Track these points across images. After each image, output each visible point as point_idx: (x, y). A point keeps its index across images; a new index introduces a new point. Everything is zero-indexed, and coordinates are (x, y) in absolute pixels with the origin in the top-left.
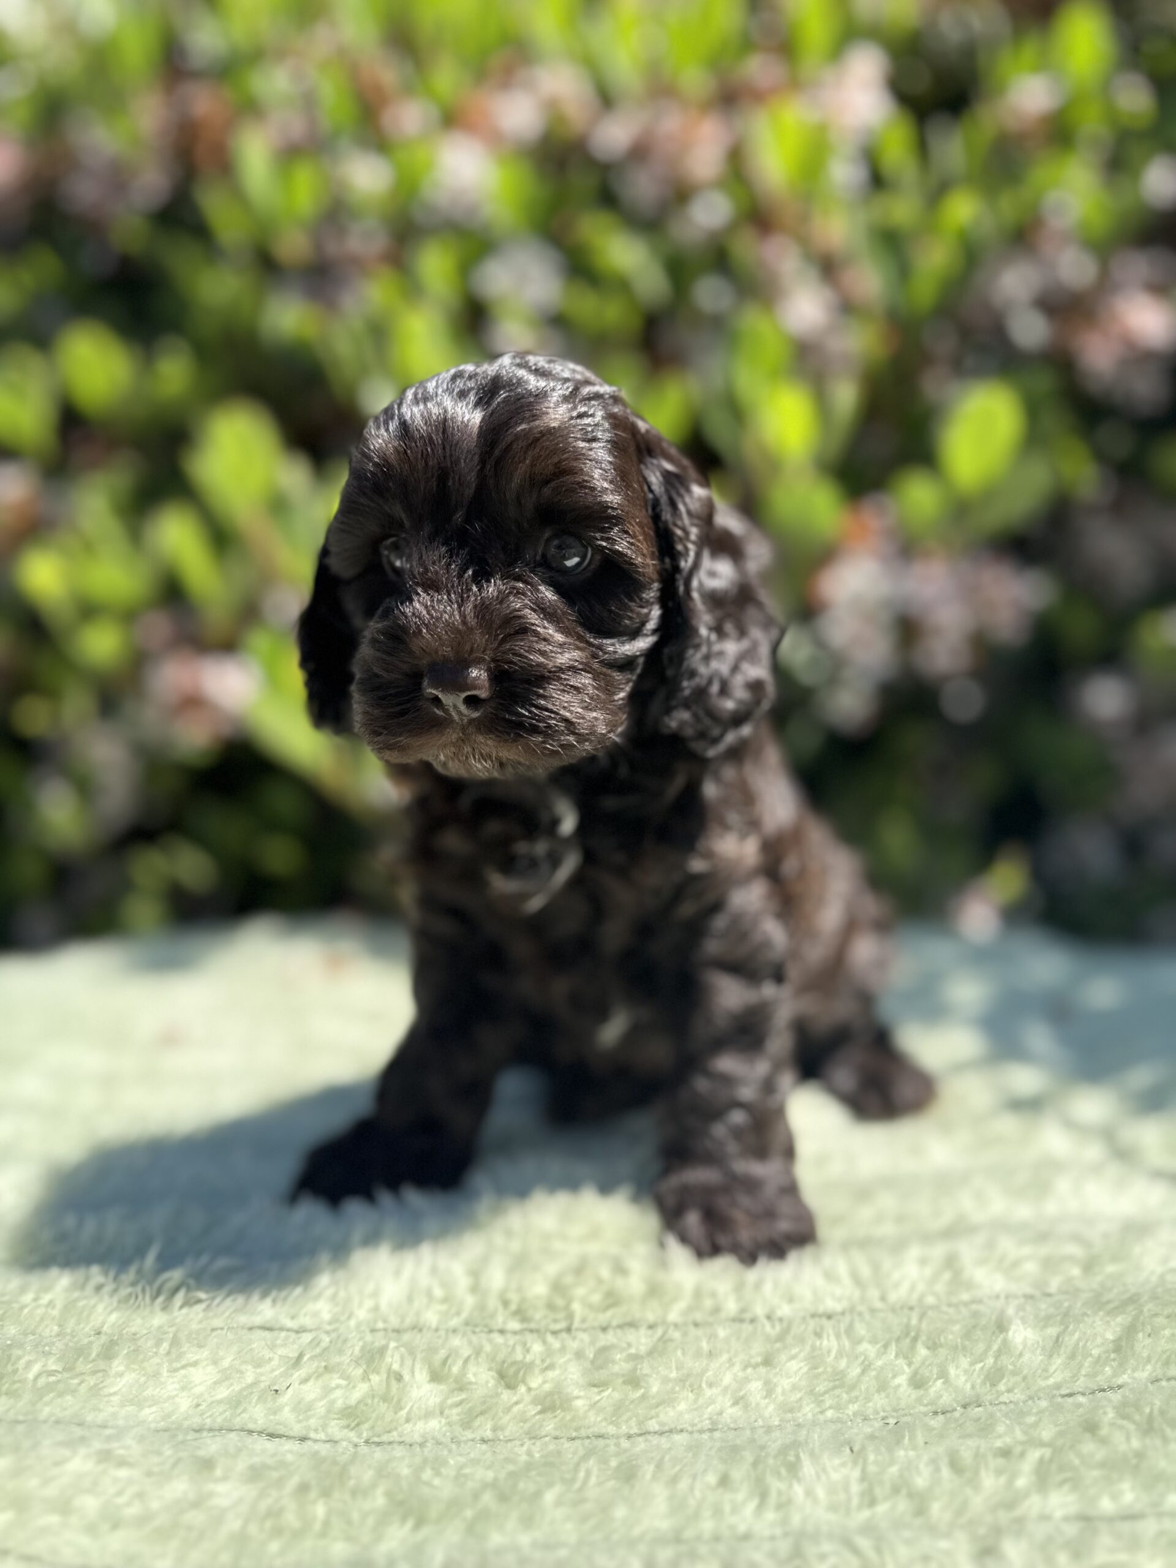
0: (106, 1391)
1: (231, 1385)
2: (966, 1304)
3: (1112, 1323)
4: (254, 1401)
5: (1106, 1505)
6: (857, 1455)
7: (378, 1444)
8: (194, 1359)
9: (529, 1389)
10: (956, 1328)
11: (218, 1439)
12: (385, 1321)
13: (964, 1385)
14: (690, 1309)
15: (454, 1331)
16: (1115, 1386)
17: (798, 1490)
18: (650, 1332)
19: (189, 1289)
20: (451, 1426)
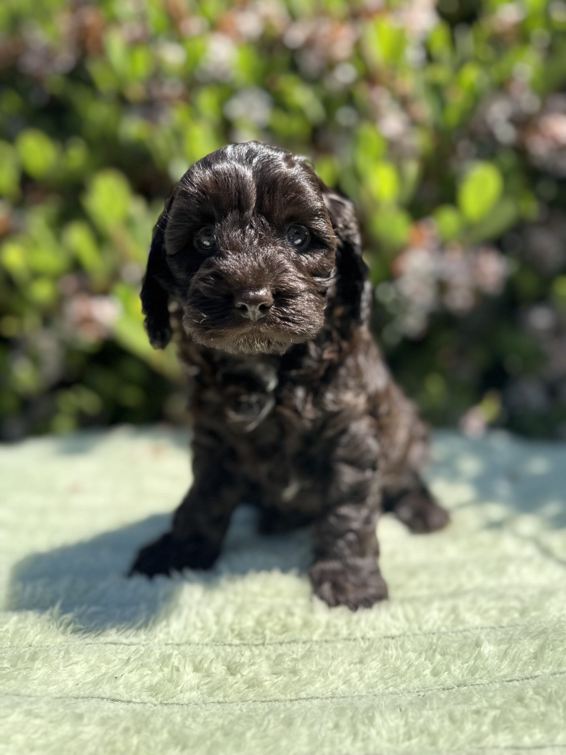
0: (32, 678)
1: (94, 674)
2: (461, 632)
3: (534, 644)
4: (105, 682)
5: (527, 741)
6: (403, 713)
7: (166, 704)
8: (76, 661)
9: (242, 676)
10: (455, 645)
11: (86, 703)
12: (172, 639)
13: (458, 675)
14: (324, 634)
15: (207, 645)
16: (534, 676)
17: (373, 732)
18: (303, 646)
19: (75, 623)
20: (202, 695)
